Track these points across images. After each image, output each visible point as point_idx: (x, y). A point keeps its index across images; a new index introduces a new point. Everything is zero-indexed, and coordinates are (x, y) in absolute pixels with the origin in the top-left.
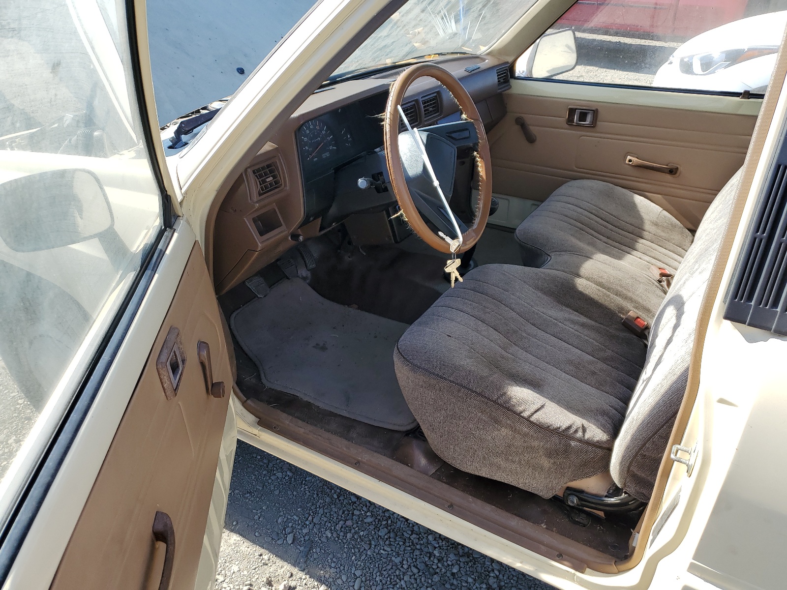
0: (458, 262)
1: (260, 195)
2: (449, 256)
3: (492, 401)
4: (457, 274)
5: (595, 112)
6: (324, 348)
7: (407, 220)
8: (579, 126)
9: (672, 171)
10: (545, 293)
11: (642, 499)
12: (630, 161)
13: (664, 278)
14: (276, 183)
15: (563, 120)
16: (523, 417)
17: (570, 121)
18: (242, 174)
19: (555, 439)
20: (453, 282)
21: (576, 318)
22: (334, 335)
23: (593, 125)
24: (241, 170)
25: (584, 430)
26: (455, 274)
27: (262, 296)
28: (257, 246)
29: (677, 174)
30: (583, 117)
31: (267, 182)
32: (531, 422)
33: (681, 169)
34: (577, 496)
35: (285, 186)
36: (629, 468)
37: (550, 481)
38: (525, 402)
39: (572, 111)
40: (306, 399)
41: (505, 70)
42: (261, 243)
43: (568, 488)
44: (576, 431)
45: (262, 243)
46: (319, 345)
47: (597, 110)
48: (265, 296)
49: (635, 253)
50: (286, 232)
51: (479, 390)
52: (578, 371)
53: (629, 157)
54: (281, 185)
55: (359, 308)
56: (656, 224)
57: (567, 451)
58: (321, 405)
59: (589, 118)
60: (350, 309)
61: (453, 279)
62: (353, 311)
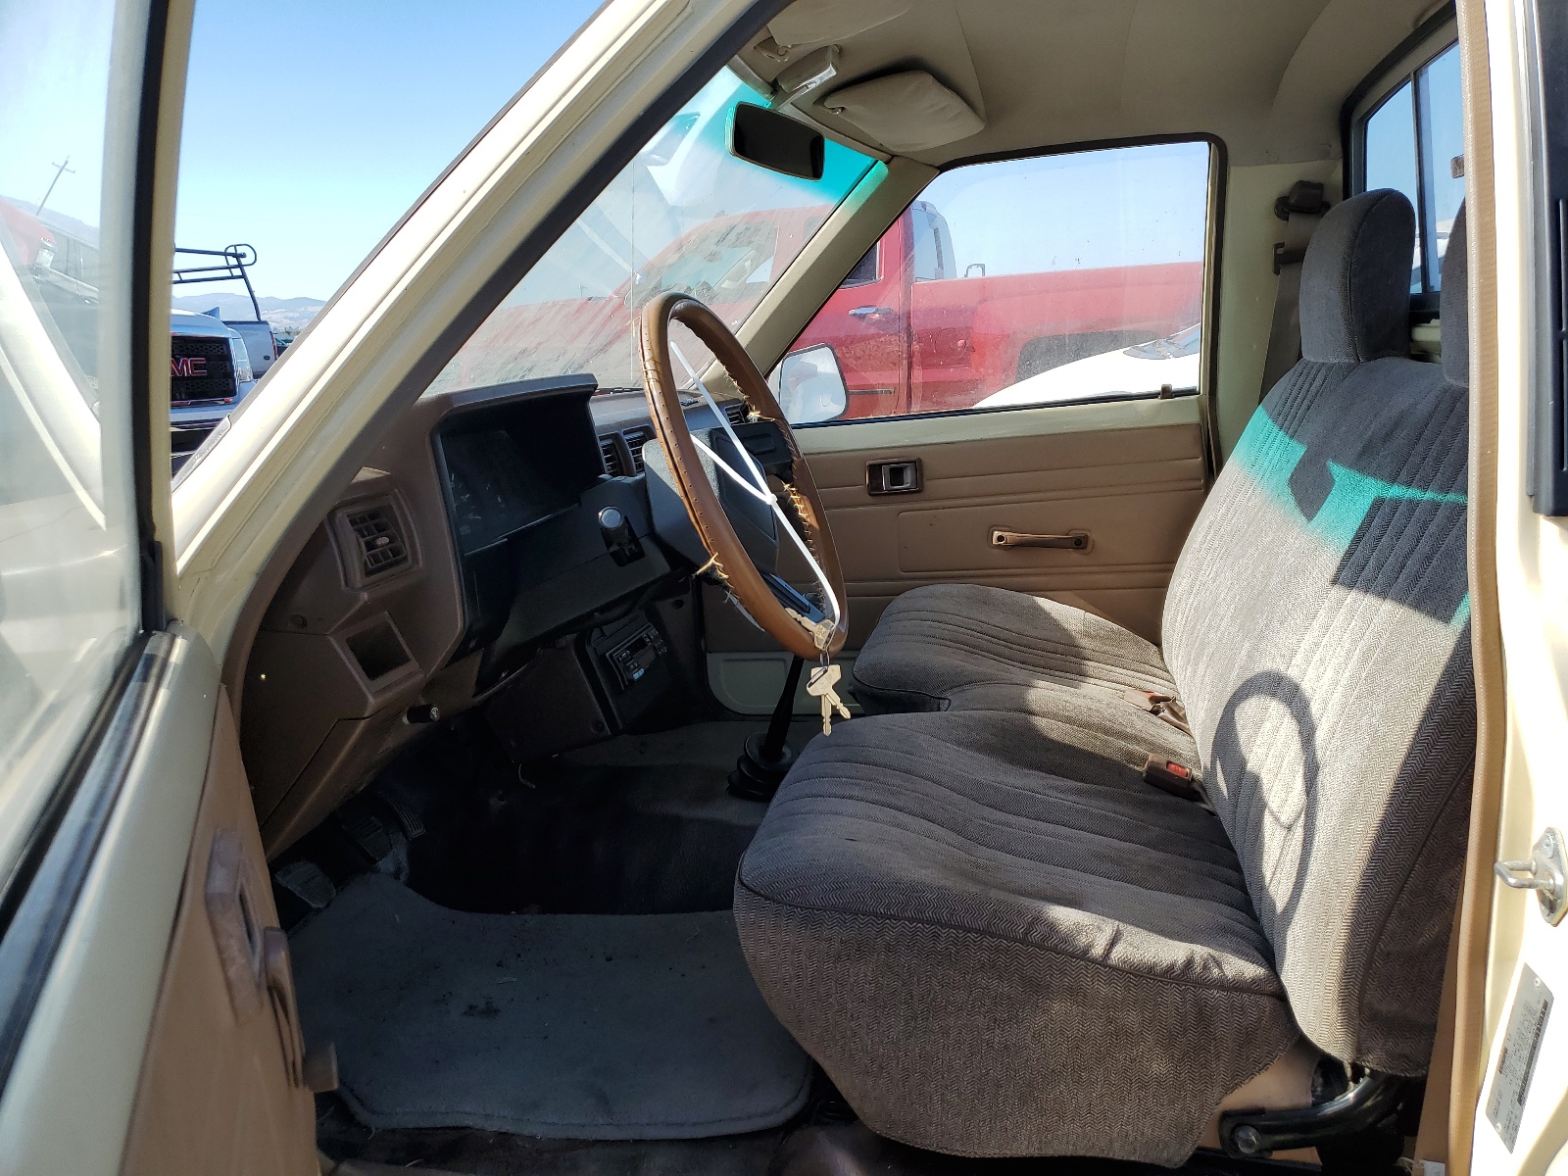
0: (835, 672)
1: (368, 573)
2: (816, 659)
3: (1015, 940)
4: (834, 699)
5: (917, 465)
6: (490, 1011)
7: (726, 576)
8: (891, 494)
9: (1080, 543)
10: (979, 750)
11: (1407, 1070)
12: (1000, 538)
13: (1162, 704)
14: (396, 552)
15: (860, 490)
16: (1094, 961)
17: (874, 489)
18: (321, 525)
19: (1172, 995)
20: (827, 720)
21: (1057, 783)
22: (504, 979)
23: (918, 489)
24: (321, 515)
25: (1219, 965)
26: (831, 700)
27: (321, 906)
28: (365, 701)
29: (1089, 547)
30: (897, 474)
31: (376, 547)
32: (1114, 968)
33: (1093, 536)
34: (1253, 1126)
35: (415, 560)
36: (1361, 999)
37: (1183, 1109)
38: (1080, 928)
39: (875, 470)
40: (494, 1126)
41: (738, 413)
42: (374, 696)
43: (1226, 1116)
44: (1205, 967)
45: (376, 694)
46: (476, 1007)
47: (920, 460)
48: (328, 905)
49: (1088, 680)
50: (421, 676)
51: (981, 924)
52: (1123, 871)
53: (996, 534)
54: (405, 558)
55: (543, 912)
56: (1087, 635)
57: (1203, 1017)
58: (539, 1132)
59: (908, 477)
60: (526, 917)
61: (826, 713)
62: (532, 920)
